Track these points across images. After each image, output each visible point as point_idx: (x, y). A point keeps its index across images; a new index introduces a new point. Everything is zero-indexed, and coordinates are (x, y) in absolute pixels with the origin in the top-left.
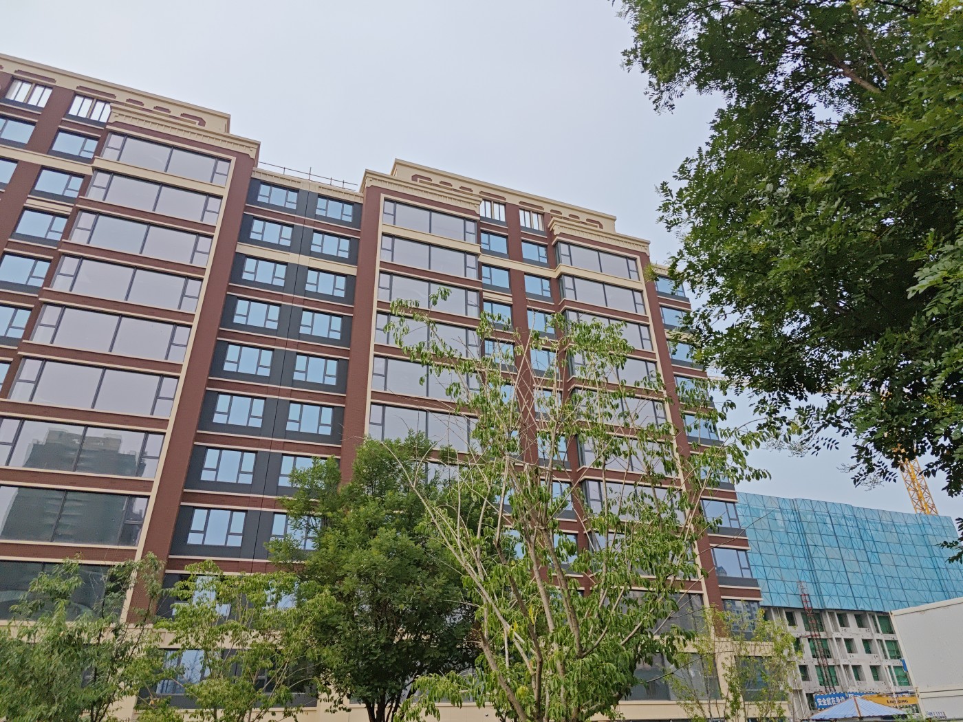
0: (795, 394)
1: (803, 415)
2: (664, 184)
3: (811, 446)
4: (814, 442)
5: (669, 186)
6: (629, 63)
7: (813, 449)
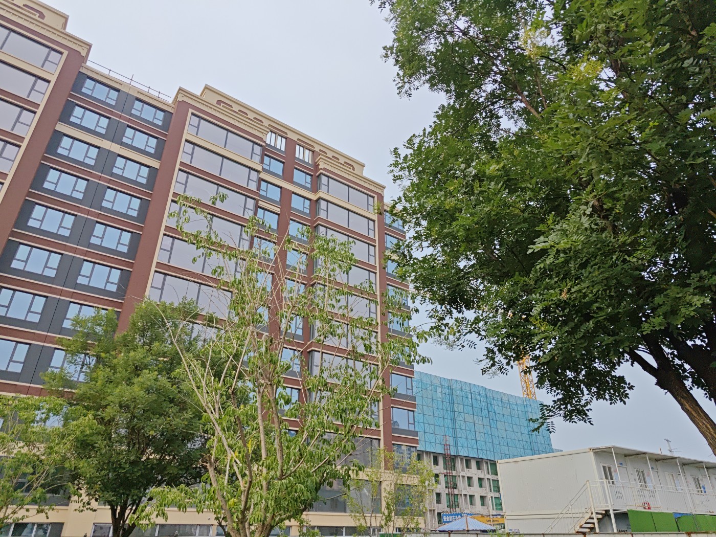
0: (456, 309)
1: (458, 323)
2: (396, 149)
3: (459, 344)
4: (462, 342)
5: (399, 151)
6: (386, 56)
7: (460, 347)
